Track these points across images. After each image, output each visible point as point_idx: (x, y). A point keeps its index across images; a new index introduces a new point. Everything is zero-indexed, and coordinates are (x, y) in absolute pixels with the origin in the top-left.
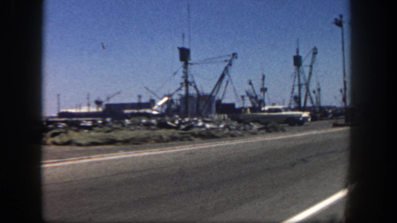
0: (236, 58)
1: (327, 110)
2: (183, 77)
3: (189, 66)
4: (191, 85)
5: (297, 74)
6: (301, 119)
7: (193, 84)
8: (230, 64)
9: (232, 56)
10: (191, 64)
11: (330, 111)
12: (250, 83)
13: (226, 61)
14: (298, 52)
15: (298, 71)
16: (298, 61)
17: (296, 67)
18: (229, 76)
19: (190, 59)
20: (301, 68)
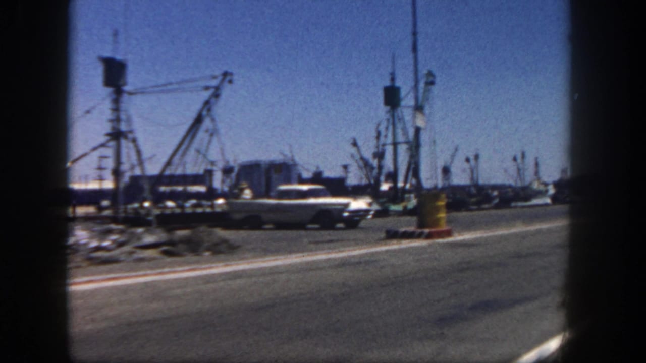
0: (230, 82)
1: (490, 191)
2: (111, 121)
3: (125, 97)
4: (126, 137)
5: (391, 121)
6: (346, 214)
7: (130, 136)
8: (216, 95)
9: (220, 78)
10: (131, 94)
11: (495, 193)
12: (355, 144)
13: (207, 88)
14: (393, 79)
15: (393, 116)
16: (392, 97)
17: (388, 108)
18: (213, 120)
19: (125, 84)
20: (399, 110)
